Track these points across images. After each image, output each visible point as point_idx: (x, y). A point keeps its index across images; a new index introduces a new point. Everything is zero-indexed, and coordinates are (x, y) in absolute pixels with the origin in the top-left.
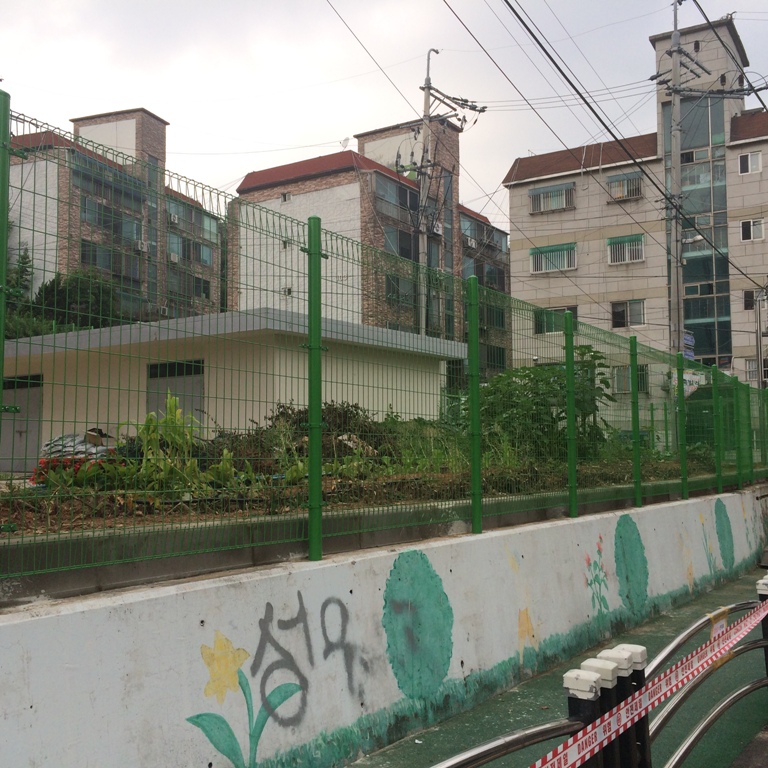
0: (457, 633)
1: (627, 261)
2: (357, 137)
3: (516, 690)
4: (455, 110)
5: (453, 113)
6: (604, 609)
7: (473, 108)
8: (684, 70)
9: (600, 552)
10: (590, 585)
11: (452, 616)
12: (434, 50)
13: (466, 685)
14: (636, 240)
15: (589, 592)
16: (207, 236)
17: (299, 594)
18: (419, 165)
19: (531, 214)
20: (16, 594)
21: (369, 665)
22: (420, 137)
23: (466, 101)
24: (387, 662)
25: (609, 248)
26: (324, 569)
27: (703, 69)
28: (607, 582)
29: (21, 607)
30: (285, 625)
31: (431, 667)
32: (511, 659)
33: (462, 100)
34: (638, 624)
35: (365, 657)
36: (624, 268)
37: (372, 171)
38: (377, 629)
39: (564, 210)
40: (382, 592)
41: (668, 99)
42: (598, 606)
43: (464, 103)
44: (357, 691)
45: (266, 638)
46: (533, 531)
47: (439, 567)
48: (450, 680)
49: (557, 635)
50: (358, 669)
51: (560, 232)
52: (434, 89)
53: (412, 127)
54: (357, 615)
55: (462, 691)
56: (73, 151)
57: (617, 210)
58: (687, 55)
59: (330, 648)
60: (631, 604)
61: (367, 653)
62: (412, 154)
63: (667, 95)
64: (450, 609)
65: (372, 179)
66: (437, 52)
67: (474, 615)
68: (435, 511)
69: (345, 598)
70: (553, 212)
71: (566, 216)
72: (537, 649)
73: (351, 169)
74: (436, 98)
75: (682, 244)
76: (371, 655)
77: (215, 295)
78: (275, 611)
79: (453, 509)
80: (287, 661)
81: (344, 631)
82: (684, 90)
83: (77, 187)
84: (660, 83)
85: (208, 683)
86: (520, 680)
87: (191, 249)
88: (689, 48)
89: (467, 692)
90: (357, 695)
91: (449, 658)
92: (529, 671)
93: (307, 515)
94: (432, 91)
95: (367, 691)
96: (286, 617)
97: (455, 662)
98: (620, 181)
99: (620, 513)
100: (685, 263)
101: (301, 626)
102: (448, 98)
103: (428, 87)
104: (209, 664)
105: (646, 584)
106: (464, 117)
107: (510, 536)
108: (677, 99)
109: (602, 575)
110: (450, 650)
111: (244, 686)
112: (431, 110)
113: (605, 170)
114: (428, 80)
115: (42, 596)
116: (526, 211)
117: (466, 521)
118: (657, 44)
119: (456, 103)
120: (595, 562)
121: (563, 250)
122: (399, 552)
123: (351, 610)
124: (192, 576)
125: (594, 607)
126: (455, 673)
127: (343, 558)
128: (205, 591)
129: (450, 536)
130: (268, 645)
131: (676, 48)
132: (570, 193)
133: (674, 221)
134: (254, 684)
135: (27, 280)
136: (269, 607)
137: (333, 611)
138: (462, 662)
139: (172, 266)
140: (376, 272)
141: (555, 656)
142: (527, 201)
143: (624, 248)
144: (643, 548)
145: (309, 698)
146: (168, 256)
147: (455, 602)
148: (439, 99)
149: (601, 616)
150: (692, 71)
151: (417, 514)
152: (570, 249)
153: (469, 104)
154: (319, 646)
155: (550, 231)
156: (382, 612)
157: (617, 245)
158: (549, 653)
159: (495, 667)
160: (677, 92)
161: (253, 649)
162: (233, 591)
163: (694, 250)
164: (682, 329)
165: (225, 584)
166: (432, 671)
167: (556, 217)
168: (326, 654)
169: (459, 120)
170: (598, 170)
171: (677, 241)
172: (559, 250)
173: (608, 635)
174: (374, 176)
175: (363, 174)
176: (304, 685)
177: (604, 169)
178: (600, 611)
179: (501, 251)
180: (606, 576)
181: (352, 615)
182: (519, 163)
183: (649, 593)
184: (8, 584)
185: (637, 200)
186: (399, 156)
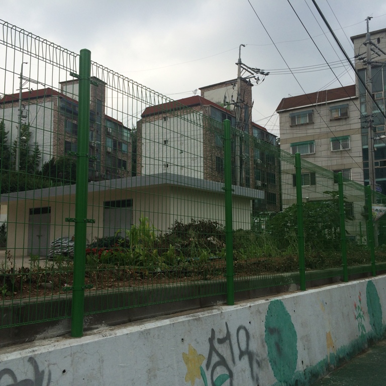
0: (300, 345)
1: (341, 149)
2: (200, 89)
3: (328, 377)
4: (253, 74)
5: (252, 76)
6: (364, 332)
7: (262, 73)
8: (372, 52)
9: (360, 301)
10: (357, 318)
11: (296, 336)
12: (242, 45)
13: (305, 374)
14: (346, 138)
15: (357, 323)
16: (125, 139)
17: (226, 323)
18: (236, 101)
19: (291, 126)
20: (91, 324)
21: (260, 363)
22: (236, 88)
23: (259, 70)
24: (268, 361)
25: (331, 143)
26: (237, 310)
27: (382, 51)
28: (365, 317)
29: (95, 331)
30: (221, 341)
31: (288, 364)
32: (324, 360)
33: (257, 69)
34: (379, 340)
35: (258, 359)
36: (340, 153)
37: (209, 105)
38: (262, 343)
39: (308, 124)
40: (264, 323)
41: (365, 67)
42: (361, 330)
43: (258, 71)
44: (256, 378)
45: (212, 349)
46: (329, 290)
47: (289, 308)
48: (298, 371)
49: (344, 346)
50: (255, 365)
51: (305, 135)
52: (243, 64)
53: (232, 83)
54: (253, 336)
55: (303, 377)
56: (61, 98)
57: (336, 123)
58: (374, 45)
59: (242, 354)
60: (376, 329)
61: (259, 357)
62: (232, 96)
63: (364, 65)
64: (295, 332)
65: (209, 109)
66: (244, 46)
67: (306, 335)
68: (282, 278)
69: (248, 326)
70: (302, 125)
71: (309, 127)
72: (335, 354)
73: (199, 104)
74: (244, 68)
75: (374, 140)
76: (261, 358)
77: (129, 167)
78: (216, 333)
79: (290, 277)
80: (223, 362)
81: (248, 345)
82: (373, 62)
83: (62, 115)
84: (360, 59)
85: (187, 374)
86: (329, 371)
87: (117, 145)
88: (375, 41)
89: (306, 378)
90: (255, 381)
91: (296, 359)
92: (332, 366)
93: (226, 280)
94: (242, 65)
95: (260, 378)
96: (221, 337)
97: (299, 362)
98: (336, 109)
99: (367, 280)
100: (376, 150)
101: (228, 341)
102: (250, 68)
103: (239, 63)
104: (186, 363)
105: (382, 318)
106: (258, 78)
107: (320, 292)
108: (370, 67)
109: (362, 313)
110: (296, 355)
111: (203, 376)
112: (241, 74)
113: (329, 103)
114: (240, 60)
115: (103, 325)
116: (288, 124)
117: (297, 284)
118: (355, 41)
119: (254, 71)
120: (358, 306)
121: (307, 144)
122: (270, 301)
123: (251, 332)
124: (173, 313)
125: (359, 330)
126: (300, 368)
127: (244, 304)
128: (183, 322)
129: (290, 292)
130: (213, 352)
131: (368, 42)
132: (311, 115)
133: (369, 128)
134: (208, 374)
135: (37, 161)
136: (213, 331)
137: (242, 333)
138: (302, 362)
139: (108, 153)
140: (211, 156)
141: (344, 358)
142: (288, 119)
143: (339, 143)
144: (379, 299)
145: (233, 382)
146: (106, 149)
147: (298, 328)
148: (245, 69)
149: (363, 336)
150: (376, 53)
151: (274, 279)
152: (311, 143)
153: (261, 71)
154: (237, 352)
155: (301, 134)
156: (265, 334)
157: (336, 141)
158: (341, 356)
159: (317, 364)
160: (369, 63)
161: (206, 355)
162: (196, 322)
163: (380, 143)
164: (375, 183)
165: (192, 318)
166: (289, 367)
167: (304, 127)
168: (240, 357)
169: (256, 79)
170: (325, 104)
171: (371, 138)
172: (305, 144)
173: (366, 346)
174: (210, 108)
175: (204, 107)
176: (231, 375)
177: (318, 105)
178: (362, 332)
179: (273, 145)
180: (363, 314)
181: (251, 336)
182: (284, 100)
183: (383, 323)
184: (87, 318)
185: (346, 119)
186: (225, 97)
